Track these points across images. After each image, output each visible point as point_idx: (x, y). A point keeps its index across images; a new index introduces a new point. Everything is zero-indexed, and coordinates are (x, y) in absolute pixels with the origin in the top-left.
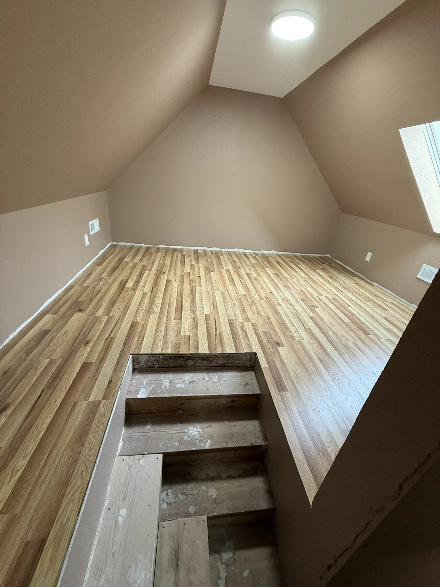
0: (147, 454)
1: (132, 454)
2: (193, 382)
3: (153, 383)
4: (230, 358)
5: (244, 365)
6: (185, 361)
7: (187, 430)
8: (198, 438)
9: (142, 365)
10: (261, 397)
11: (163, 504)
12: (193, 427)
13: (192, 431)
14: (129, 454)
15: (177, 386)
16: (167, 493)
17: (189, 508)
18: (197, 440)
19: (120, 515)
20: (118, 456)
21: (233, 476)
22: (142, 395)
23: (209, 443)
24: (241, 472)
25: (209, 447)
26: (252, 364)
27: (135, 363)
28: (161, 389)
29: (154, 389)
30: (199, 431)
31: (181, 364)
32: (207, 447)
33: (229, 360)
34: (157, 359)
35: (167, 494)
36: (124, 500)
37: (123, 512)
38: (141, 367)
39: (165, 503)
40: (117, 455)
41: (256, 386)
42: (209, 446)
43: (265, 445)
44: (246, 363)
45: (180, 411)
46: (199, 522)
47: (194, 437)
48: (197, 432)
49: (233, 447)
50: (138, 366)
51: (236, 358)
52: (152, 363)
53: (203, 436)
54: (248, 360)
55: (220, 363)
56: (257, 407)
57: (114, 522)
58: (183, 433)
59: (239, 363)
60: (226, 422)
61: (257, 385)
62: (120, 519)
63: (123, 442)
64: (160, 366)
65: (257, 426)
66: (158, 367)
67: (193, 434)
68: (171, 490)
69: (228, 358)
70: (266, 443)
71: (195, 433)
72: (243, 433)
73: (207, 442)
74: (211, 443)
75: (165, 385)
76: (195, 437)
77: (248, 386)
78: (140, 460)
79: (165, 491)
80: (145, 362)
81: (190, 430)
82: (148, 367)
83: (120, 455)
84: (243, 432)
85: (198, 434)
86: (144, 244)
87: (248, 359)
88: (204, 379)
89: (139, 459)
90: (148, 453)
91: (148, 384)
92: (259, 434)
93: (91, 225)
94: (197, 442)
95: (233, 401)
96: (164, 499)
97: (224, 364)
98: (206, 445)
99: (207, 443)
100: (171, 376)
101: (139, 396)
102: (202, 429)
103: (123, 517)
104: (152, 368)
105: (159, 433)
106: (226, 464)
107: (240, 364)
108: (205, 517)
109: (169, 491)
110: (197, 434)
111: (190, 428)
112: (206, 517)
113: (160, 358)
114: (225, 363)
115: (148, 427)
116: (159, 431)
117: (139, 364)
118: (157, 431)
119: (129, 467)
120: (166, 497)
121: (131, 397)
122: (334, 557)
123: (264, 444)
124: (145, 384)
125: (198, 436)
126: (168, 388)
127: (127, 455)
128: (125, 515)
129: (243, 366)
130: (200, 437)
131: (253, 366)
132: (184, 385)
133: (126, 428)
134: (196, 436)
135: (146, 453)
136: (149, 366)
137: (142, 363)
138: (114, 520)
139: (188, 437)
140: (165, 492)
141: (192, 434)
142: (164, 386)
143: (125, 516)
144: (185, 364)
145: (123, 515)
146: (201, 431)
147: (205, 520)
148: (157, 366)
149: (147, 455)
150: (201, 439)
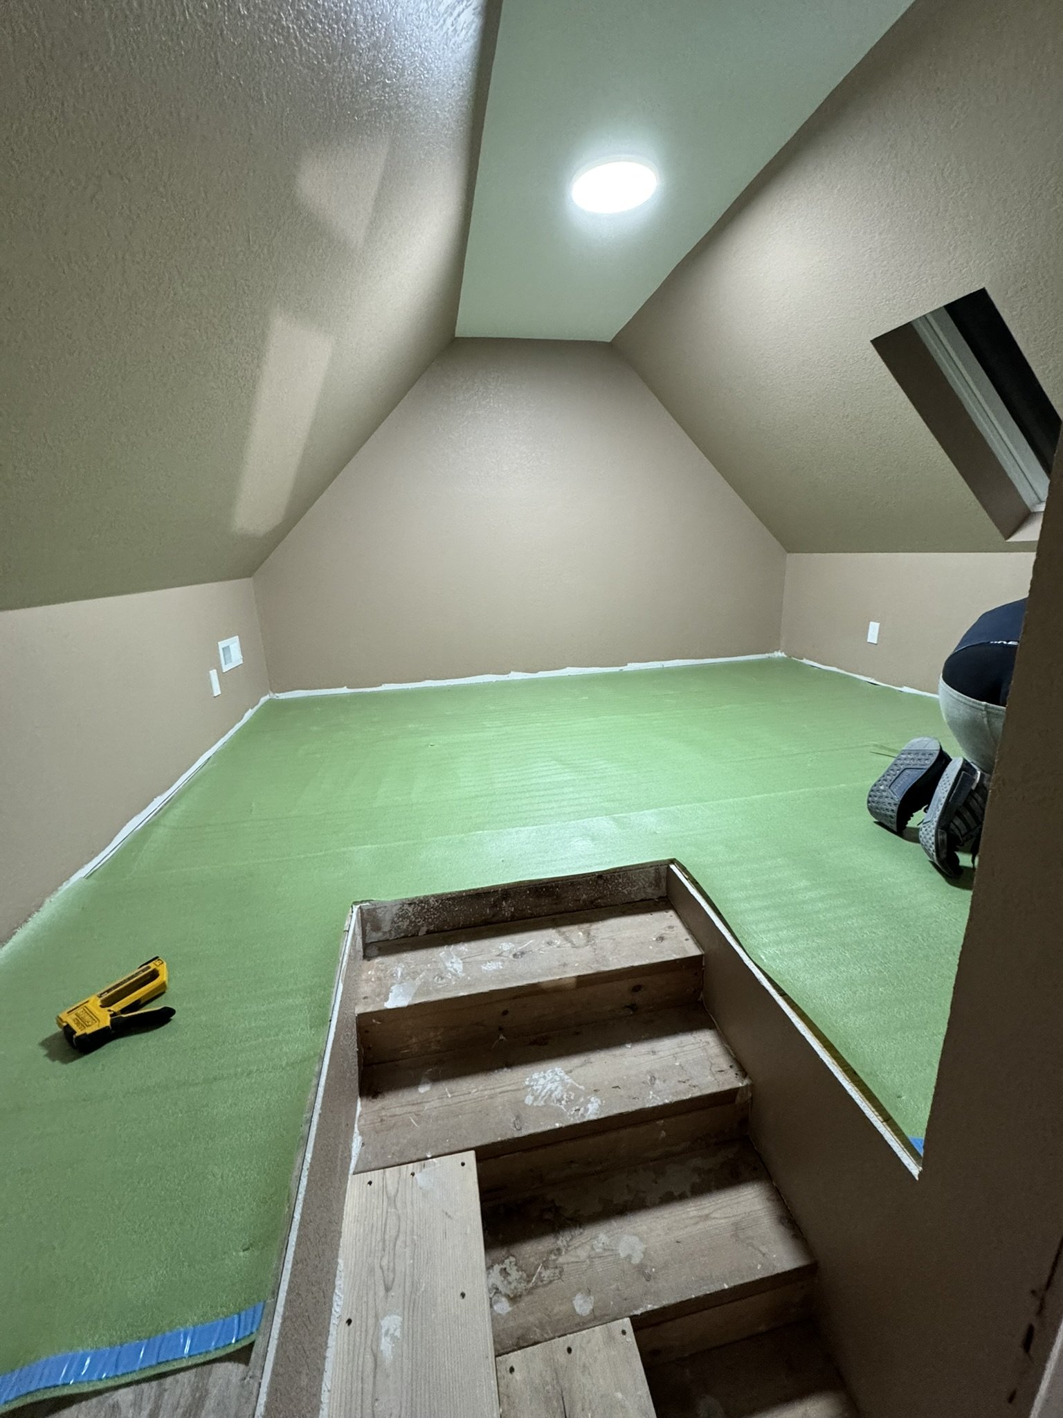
0: (432, 1158)
1: (389, 1164)
2: (523, 953)
3: (422, 971)
4: (607, 880)
5: (643, 896)
6: (495, 905)
7: (530, 1081)
8: (562, 1097)
9: (385, 930)
10: (704, 964)
11: (497, 1302)
12: (545, 1072)
13: (542, 1081)
14: (383, 1166)
15: (483, 967)
16: (505, 1269)
17: (574, 1302)
18: (559, 1101)
19: (383, 1331)
20: (354, 1174)
21: (676, 1194)
22: (397, 999)
23: (596, 1106)
24: (696, 1179)
25: (596, 1114)
26: (662, 892)
27: (368, 928)
28: (444, 981)
29: (425, 983)
30: (562, 1080)
31: (484, 915)
32: (591, 1114)
33: (604, 889)
34: (423, 908)
35: (504, 1272)
36: (387, 1289)
37: (392, 1322)
38: (384, 938)
39: (504, 1299)
40: (351, 1171)
41: (687, 940)
42: (595, 1111)
43: (747, 1086)
44: (649, 890)
45: (502, 1037)
46: (610, 1338)
47: (550, 1096)
48: (556, 1081)
49: (661, 1103)
50: (375, 936)
51: (621, 881)
52: (411, 922)
53: (573, 1089)
54: (651, 883)
55: (584, 901)
56: (699, 999)
57: (369, 1357)
58: (518, 1090)
59: (630, 893)
60: (629, 1046)
61: (688, 937)
62: (386, 1345)
63: (362, 1136)
64: (432, 928)
65: (712, 1044)
66: (428, 932)
67: (548, 1087)
68: (512, 1259)
69: (601, 882)
70: (746, 1082)
71: (553, 1086)
72: (680, 1065)
73: (589, 1101)
74: (599, 1102)
75: (452, 970)
76: (553, 1095)
77: (665, 943)
78: (416, 1175)
79: (497, 1265)
80: (393, 922)
81: (537, 1080)
82: (403, 934)
83: (360, 1170)
84: (677, 1064)
85: (560, 1088)
86: (348, 688)
87: (651, 879)
88: (549, 943)
89: (413, 1174)
90: (434, 1154)
91: (408, 974)
92: (723, 1062)
93: (223, 649)
94: (562, 1107)
95: (637, 989)
96: (497, 1289)
97: (592, 902)
98: (586, 1110)
99: (589, 1106)
100: (463, 948)
101: (390, 1005)
102: (567, 1073)
103: (393, 1337)
104: (413, 936)
105: (456, 1100)
106: (651, 1164)
107: (632, 896)
108: (626, 1323)
109: (507, 1261)
110: (557, 1087)
111: (535, 1076)
112: (627, 1320)
113: (429, 904)
114: (596, 899)
115: (423, 1089)
116: (456, 1094)
117: (377, 928)
118: (449, 1096)
119: (389, 1198)
120: (502, 1281)
121: (369, 1010)
122: (1033, 1292)
123: (741, 1085)
124: (399, 974)
125: (562, 1091)
126: (462, 975)
127: (379, 1169)
128: (399, 1330)
129: (642, 900)
130: (567, 1092)
131: (667, 897)
132: (500, 963)
133: (365, 1100)
134: (556, 1093)
135: (429, 1156)
136: (406, 931)
137: (386, 927)
138: (368, 1350)
139: (536, 1099)
140: (497, 1268)
141: (544, 1088)
142: (451, 972)
143: (398, 1334)
144: (494, 916)
145: (391, 1331)
146: (566, 1077)
147: (627, 1330)
148: (424, 929)
149: (434, 1160)
150: (572, 1098)
